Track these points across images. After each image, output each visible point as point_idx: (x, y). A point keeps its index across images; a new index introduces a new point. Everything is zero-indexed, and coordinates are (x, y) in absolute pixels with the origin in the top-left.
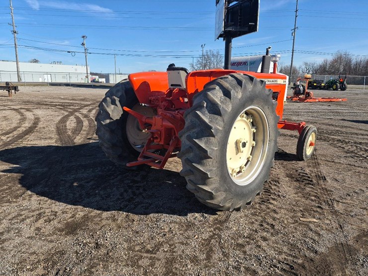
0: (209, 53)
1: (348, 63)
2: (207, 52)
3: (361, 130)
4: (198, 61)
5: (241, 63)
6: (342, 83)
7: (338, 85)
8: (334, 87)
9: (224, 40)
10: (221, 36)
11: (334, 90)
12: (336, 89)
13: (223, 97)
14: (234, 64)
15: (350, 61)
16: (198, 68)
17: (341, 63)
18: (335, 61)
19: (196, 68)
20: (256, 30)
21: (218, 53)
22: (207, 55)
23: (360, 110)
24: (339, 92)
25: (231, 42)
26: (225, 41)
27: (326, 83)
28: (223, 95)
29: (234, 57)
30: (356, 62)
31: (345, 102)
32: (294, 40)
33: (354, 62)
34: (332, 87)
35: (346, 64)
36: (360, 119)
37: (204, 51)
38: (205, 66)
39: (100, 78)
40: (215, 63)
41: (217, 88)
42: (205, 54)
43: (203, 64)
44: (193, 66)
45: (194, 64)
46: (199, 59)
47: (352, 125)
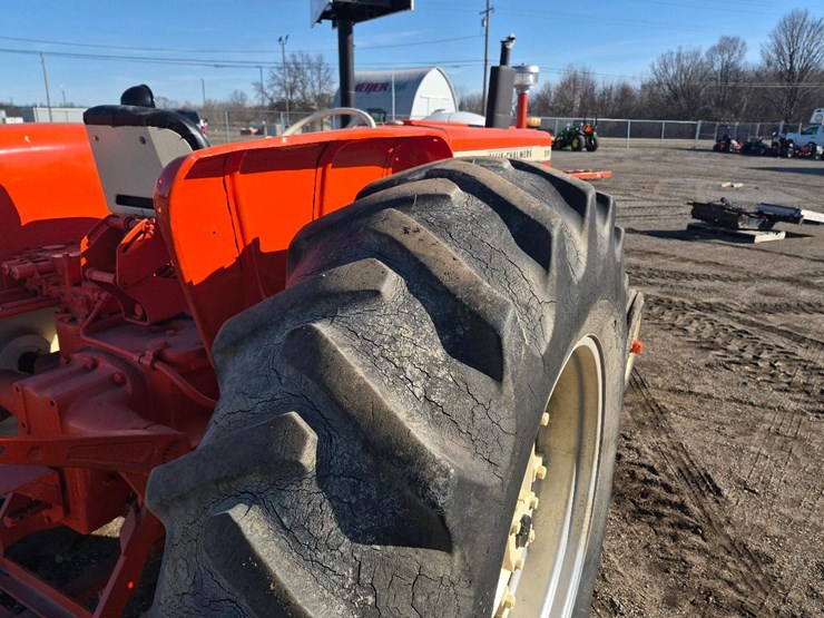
0: (299, 60)
1: (589, 91)
2: (294, 56)
3: (684, 260)
4: (275, 77)
5: (376, 85)
6: (589, 135)
7: (583, 138)
8: (575, 144)
9: (334, 26)
10: (325, 15)
11: (574, 150)
12: (578, 149)
13: (449, 371)
14: (359, 87)
15: (593, 88)
16: (276, 93)
17: (575, 91)
18: (565, 86)
19: (271, 93)
20: (408, 6)
21: (320, 58)
22: (296, 64)
23: (647, 200)
24: (584, 154)
25: (350, 32)
26: (336, 31)
27: (559, 135)
28: (439, 353)
29: (362, 71)
30: (604, 89)
31: (608, 180)
32: (486, 35)
33: (599, 88)
34: (571, 144)
35: (586, 94)
36: (663, 228)
37: (287, 55)
38: (292, 90)
39: (8, 115)
40: (317, 84)
41: (392, 285)
42: (289, 60)
43: (287, 86)
44: (261, 90)
45: (265, 85)
46: (276, 72)
47: (657, 246)
